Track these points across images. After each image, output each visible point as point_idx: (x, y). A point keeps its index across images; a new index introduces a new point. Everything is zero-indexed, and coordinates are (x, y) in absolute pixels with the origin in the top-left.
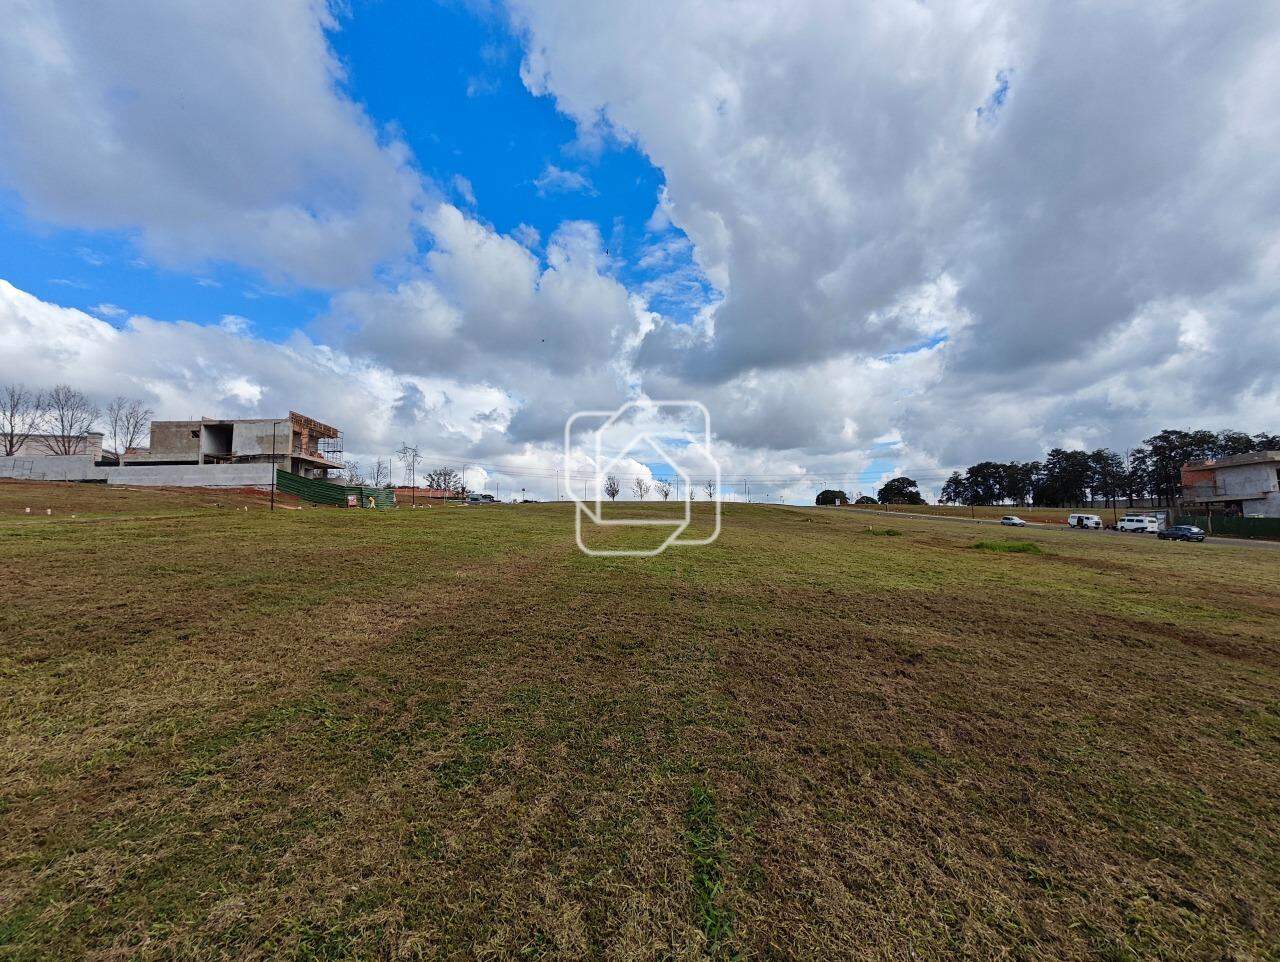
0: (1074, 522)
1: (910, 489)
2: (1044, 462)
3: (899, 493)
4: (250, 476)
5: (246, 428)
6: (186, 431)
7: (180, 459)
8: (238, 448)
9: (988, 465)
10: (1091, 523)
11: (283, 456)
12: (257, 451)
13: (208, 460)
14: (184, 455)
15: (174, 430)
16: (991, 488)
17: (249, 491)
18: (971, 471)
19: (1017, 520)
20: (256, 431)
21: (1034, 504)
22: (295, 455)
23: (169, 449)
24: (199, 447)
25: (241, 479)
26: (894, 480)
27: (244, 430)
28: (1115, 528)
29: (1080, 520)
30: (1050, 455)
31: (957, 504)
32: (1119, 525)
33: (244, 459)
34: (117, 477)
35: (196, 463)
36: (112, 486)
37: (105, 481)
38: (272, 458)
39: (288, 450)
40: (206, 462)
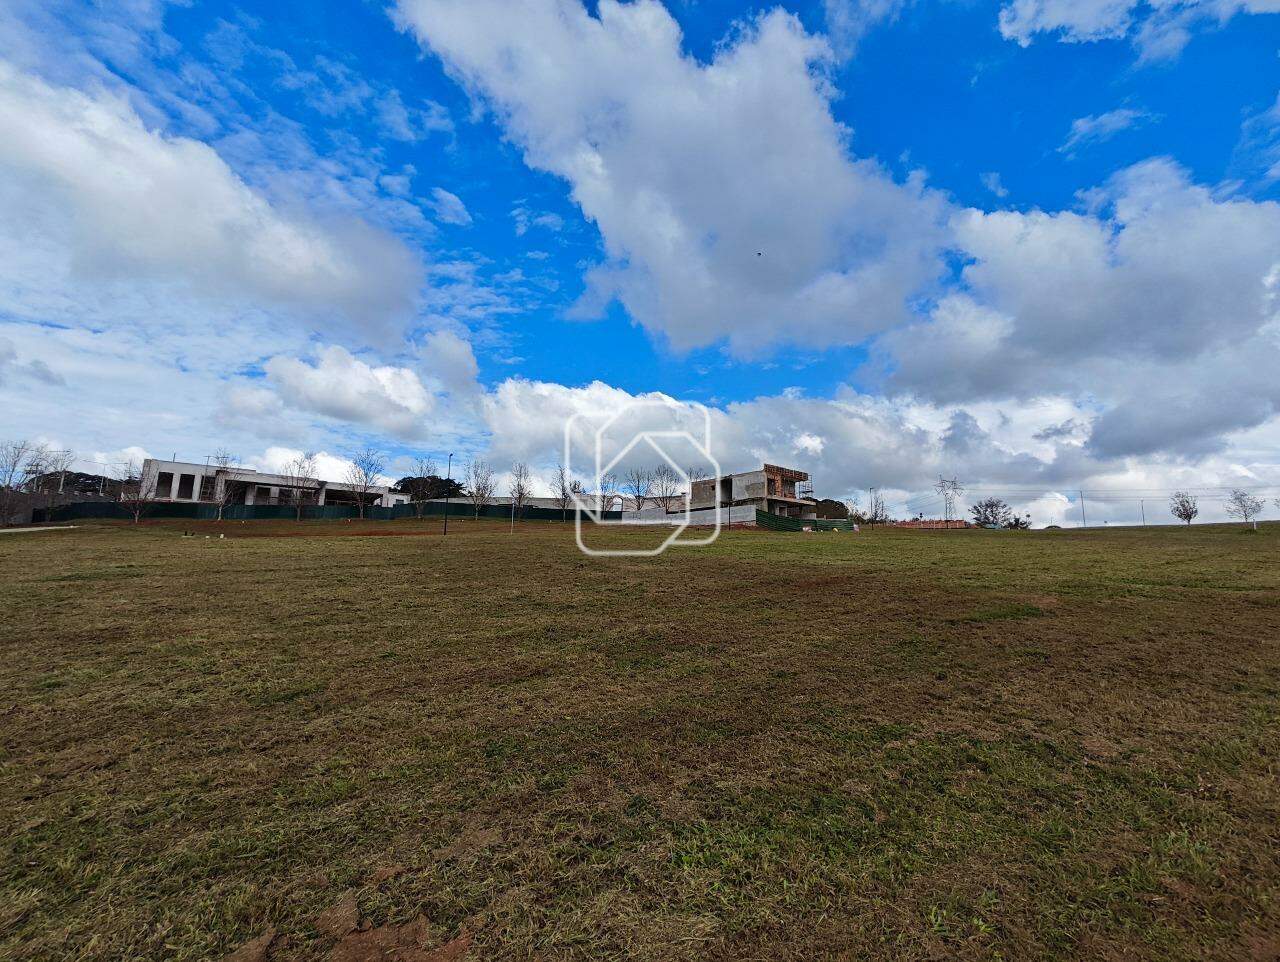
4: (743, 515)
5: (739, 480)
8: (735, 495)
11: (762, 499)
12: (746, 496)
13: (722, 505)
17: (740, 526)
20: (745, 482)
22: (769, 497)
25: (736, 518)
33: (740, 503)
38: (753, 501)
39: (765, 494)
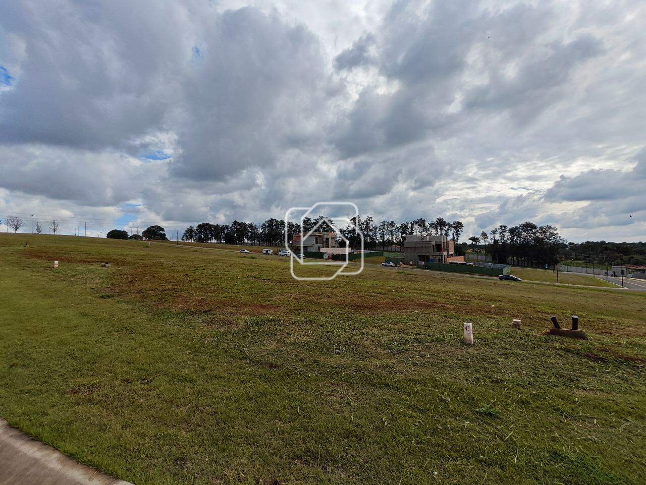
0: (265, 252)
1: (161, 232)
2: (230, 226)
3: (154, 233)
9: (207, 224)
10: (270, 253)
16: (207, 234)
18: (199, 226)
19: (246, 251)
21: (226, 243)
26: (152, 227)
28: (277, 254)
29: (267, 251)
31: (190, 241)
32: (279, 253)
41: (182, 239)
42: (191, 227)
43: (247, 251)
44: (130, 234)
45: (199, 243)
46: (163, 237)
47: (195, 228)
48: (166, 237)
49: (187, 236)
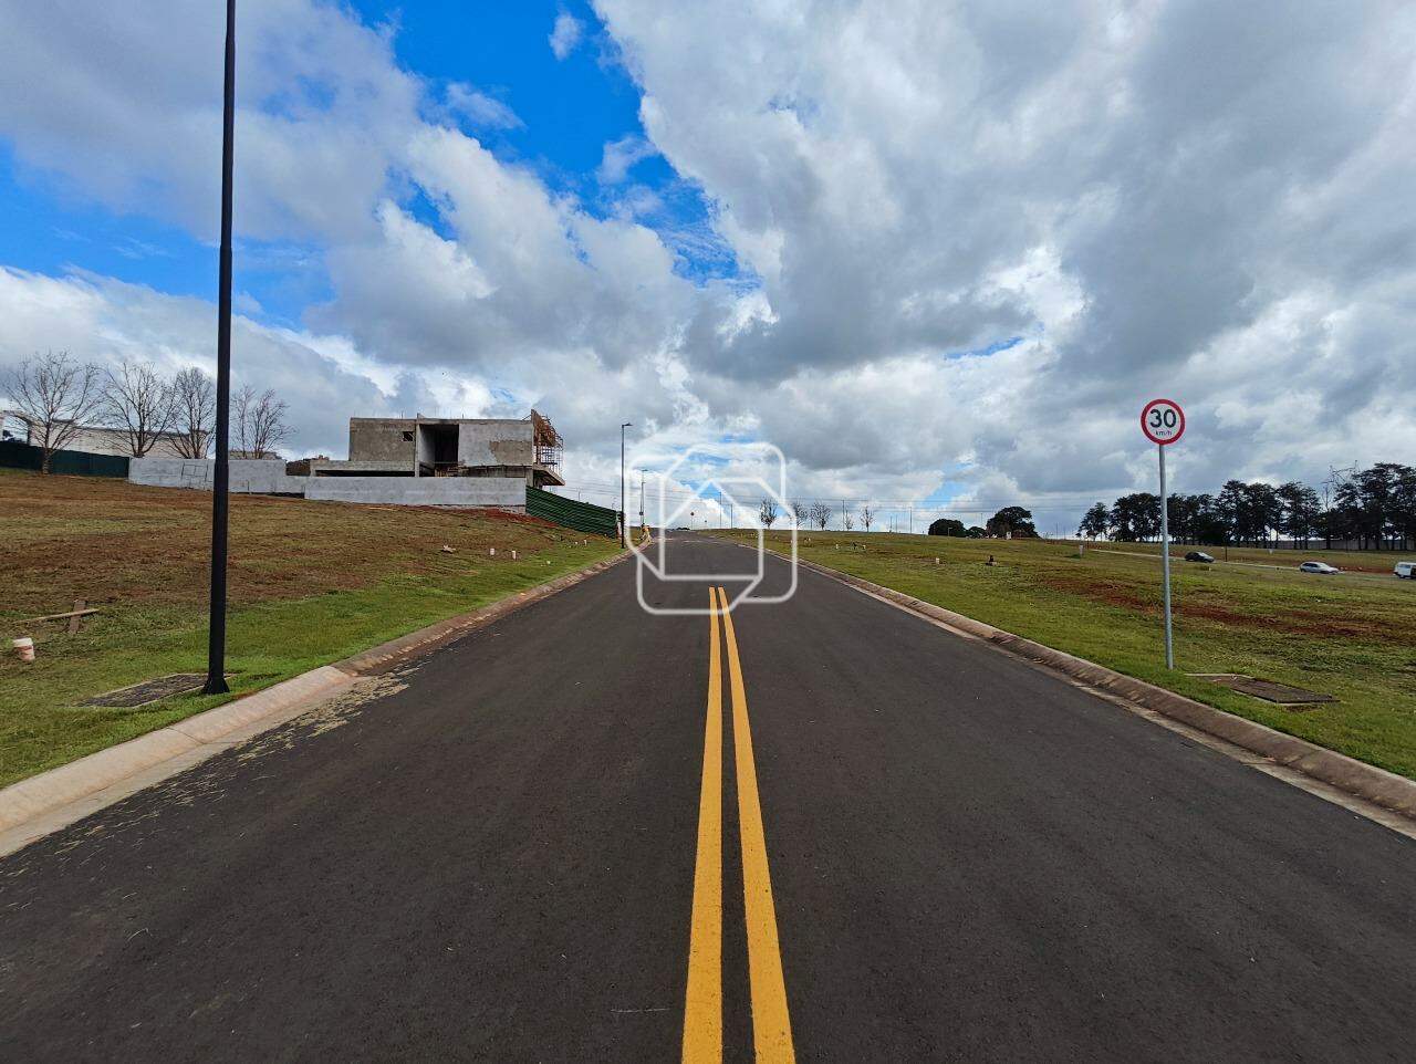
1: (1024, 520)
3: (1011, 522)
4: (493, 493)
5: (475, 430)
6: (397, 432)
7: (389, 469)
8: (467, 455)
9: (1144, 496)
11: (526, 469)
12: (492, 461)
13: (426, 472)
14: (393, 463)
15: (380, 429)
16: (1145, 522)
17: (495, 514)
18: (1122, 502)
19: (1324, 567)
20: (489, 436)
22: (535, 467)
23: (375, 455)
24: (414, 452)
25: (480, 497)
26: (1005, 510)
27: (472, 433)
30: (1226, 487)
33: (479, 471)
34: (319, 490)
35: (411, 474)
36: (309, 501)
37: (301, 495)
38: (513, 471)
39: (532, 461)
40: (422, 474)
41: (1079, 535)
42: (1100, 506)
43: (1330, 569)
44: (967, 527)
45: (1122, 543)
46: (1029, 531)
47: (1110, 507)
48: (1035, 530)
49: (1088, 527)
